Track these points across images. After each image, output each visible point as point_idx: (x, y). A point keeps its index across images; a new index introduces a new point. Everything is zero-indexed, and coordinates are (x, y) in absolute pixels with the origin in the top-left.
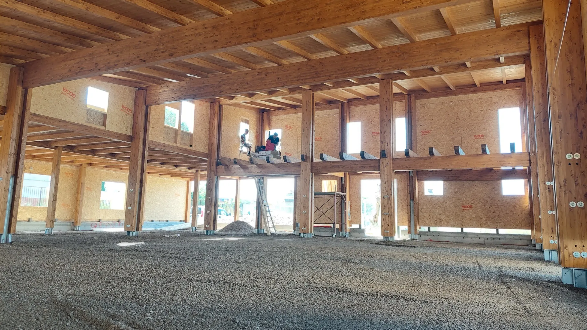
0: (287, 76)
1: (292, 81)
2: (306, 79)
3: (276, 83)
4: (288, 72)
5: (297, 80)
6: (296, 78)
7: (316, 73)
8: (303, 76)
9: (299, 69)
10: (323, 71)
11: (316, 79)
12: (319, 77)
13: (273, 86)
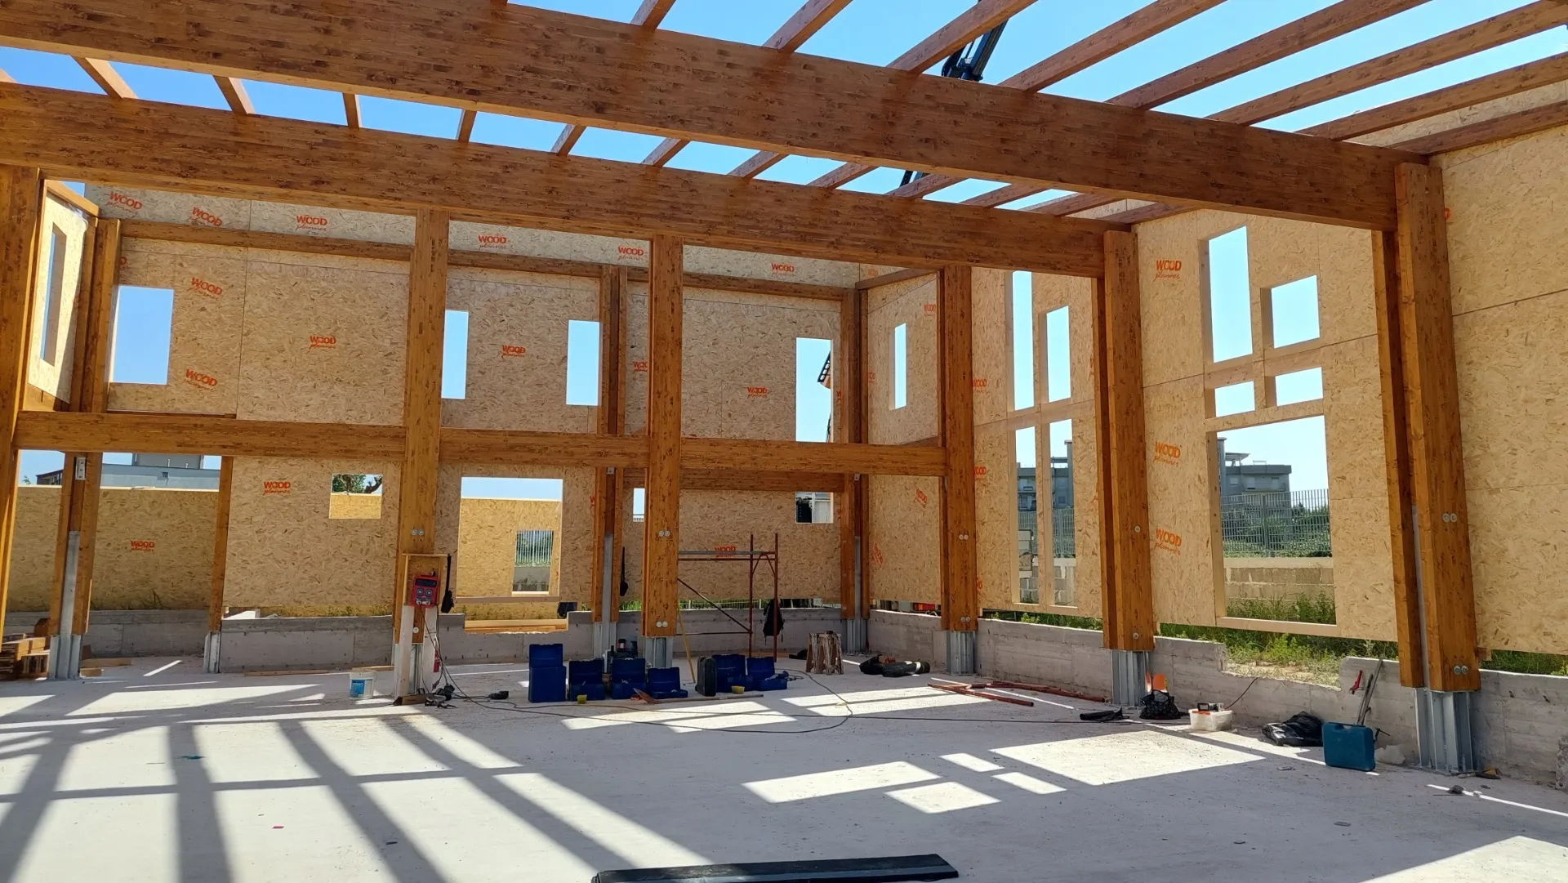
0: (580, 192)
1: (597, 209)
2: (642, 215)
3: (543, 203)
4: (583, 180)
5: (613, 211)
6: (609, 204)
7: (672, 207)
8: (633, 206)
9: (619, 181)
10: (693, 205)
11: (673, 224)
12: (680, 219)
13: (531, 209)
